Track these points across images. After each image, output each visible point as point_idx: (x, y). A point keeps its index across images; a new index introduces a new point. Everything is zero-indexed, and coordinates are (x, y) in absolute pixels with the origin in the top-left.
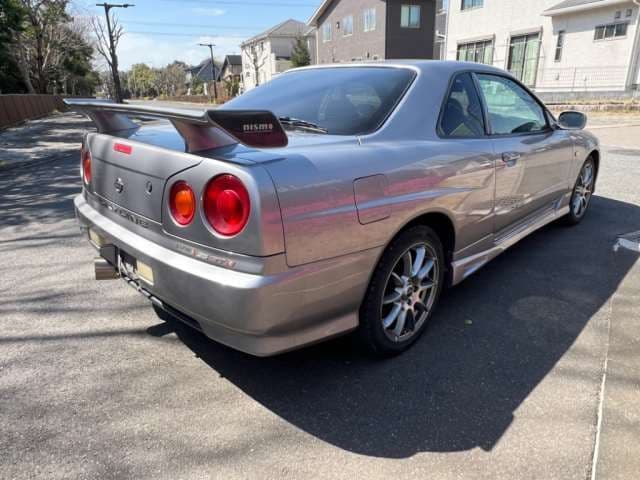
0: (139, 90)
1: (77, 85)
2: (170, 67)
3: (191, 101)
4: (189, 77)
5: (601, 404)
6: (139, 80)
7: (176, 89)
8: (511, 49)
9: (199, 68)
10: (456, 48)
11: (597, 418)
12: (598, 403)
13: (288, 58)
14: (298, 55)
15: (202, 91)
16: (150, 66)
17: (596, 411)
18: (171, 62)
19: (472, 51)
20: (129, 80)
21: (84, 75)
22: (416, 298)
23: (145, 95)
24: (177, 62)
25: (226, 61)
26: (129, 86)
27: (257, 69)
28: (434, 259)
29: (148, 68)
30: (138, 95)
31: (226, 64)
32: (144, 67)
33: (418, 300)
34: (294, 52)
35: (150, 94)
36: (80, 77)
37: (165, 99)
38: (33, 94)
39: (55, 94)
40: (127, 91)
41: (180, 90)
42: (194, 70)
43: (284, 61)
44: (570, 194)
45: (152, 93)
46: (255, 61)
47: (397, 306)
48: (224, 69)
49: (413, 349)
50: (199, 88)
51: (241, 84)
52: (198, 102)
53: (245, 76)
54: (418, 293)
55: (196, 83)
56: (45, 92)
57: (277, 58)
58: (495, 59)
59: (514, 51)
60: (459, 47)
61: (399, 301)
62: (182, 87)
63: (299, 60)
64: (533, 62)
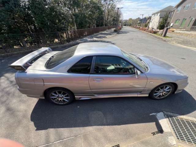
4: (139, 22)
9: (142, 19)
34: (164, 16)
48: (147, 20)
50: (140, 25)
53: (150, 22)
57: (160, 18)
63: (165, 19)
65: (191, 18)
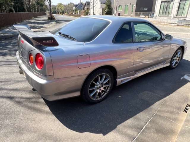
0: (59, 11)
1: (40, 9)
2: (69, 4)
3: (74, 16)
4: (74, 8)
5: (146, 126)
6: (59, 8)
7: (70, 11)
8: (180, 4)
9: (78, 5)
10: (161, 2)
11: (142, 129)
12: (145, 125)
13: (104, 3)
14: (108, 3)
15: (78, 13)
16: (63, 4)
17: (143, 127)
18: (69, 3)
19: (166, 4)
20: (56, 8)
21: (42, 6)
22: (102, 89)
23: (61, 13)
24: (71, 3)
25: (86, 3)
26: (56, 10)
27: (94, 7)
28: (109, 78)
29: (62, 5)
30: (59, 13)
31: (86, 4)
32: (61, 4)
33: (103, 89)
34: (106, 1)
35: (62, 13)
36: (41, 7)
37: (66, 15)
38: (27, 12)
39: (34, 12)
40: (56, 11)
41: (71, 12)
42: (76, 6)
43: (103, 4)
44: (170, 60)
45: (63, 13)
46: (93, 4)
47: (95, 91)
48: (85, 6)
49: (101, 103)
50: (77, 12)
51: (89, 11)
52: (76, 16)
53: (91, 8)
54: (103, 87)
55: (76, 10)
56: (30, 12)
57: (101, 3)
58: (174, 7)
59: (181, 4)
60: (162, 2)
61: (96, 89)
62: (72, 11)
63: (108, 4)
64: (187, 9)
65: (132, 4)
